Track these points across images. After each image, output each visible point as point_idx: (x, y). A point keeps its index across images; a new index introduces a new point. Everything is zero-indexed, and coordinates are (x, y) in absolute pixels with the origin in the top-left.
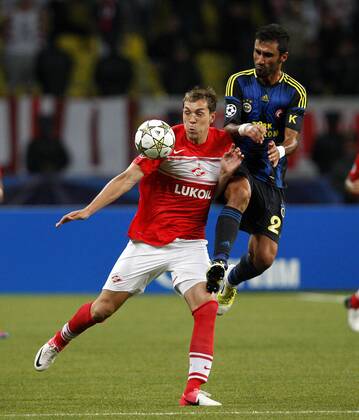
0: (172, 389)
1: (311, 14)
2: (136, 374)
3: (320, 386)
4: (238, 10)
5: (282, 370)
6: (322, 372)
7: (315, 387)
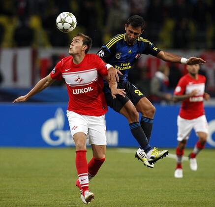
0: (52, 196)
1: (125, 7)
2: (34, 188)
3: (127, 195)
4: (88, 5)
5: (108, 187)
6: (129, 189)
7: (125, 196)
